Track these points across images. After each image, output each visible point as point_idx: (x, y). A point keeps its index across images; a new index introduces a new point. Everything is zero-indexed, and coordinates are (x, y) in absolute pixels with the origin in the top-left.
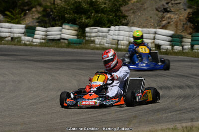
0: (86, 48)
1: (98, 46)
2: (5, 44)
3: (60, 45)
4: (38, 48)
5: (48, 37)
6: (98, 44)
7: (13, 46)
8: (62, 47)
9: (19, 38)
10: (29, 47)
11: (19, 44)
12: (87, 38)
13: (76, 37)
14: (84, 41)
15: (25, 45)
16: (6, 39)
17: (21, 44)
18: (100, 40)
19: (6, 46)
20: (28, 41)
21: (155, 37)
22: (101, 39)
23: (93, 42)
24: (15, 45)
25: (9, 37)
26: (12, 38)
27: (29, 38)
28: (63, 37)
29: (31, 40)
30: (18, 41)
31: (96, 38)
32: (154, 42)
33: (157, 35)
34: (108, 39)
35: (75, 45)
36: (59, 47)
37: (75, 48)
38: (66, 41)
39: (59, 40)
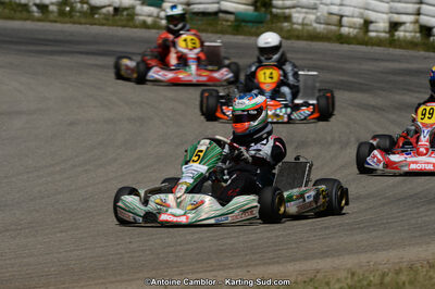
1: (295, 26)
2: (103, 25)
3: (219, 28)
5: (192, 7)
6: (298, 24)
7: (119, 28)
8: (223, 32)
9: (133, 7)
10: (153, 33)
11: (131, 24)
12: (274, 10)
13: (251, 8)
14: (269, 16)
15: (144, 25)
16: (104, 10)
17: (136, 22)
18: (302, 16)
19: (105, 29)
20: (149, 16)
21: (419, 9)
22: (306, 13)
23: (288, 18)
24: (124, 26)
25: (109, 6)
26: (117, 10)
27: (153, 10)
28: (223, 8)
29: (155, 14)
30: (128, 15)
31: (294, 10)
32: (417, 22)
33: (424, 6)
34: (319, 14)
35: (250, 24)
36: (217, 32)
38: (232, 17)
39: (216, 14)
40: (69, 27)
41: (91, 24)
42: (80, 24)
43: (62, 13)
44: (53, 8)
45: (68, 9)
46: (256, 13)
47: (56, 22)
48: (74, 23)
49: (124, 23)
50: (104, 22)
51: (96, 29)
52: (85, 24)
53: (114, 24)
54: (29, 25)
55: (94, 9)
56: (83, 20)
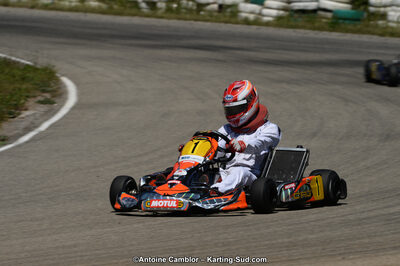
0: (369, 33)
1: (391, 24)
2: (207, 21)
3: (317, 24)
4: (271, 31)
5: (293, 4)
6: (393, 22)
7: (222, 24)
8: (321, 29)
9: (234, 6)
10: (253, 29)
11: (233, 20)
12: (372, 9)
13: (349, 6)
14: (365, 14)
15: (247, 22)
16: (209, 7)
17: (239, 19)
19: (208, 24)
23: (384, 16)
24: (226, 22)
25: (214, 3)
26: (221, 6)
27: (255, 7)
28: (323, 6)
29: (257, 11)
30: (232, 12)
31: (389, 9)
35: (347, 22)
36: (314, 29)
37: (347, 31)
38: (329, 15)
39: (314, 11)
40: (174, 23)
41: (196, 20)
42: (186, 19)
43: (169, 10)
44: (161, 5)
45: (175, 6)
46: (353, 11)
47: (162, 17)
48: (179, 19)
49: (227, 19)
50: (208, 18)
51: (200, 25)
52: (190, 20)
53: (217, 20)
54: (136, 20)
55: (201, 6)
56: (188, 16)
